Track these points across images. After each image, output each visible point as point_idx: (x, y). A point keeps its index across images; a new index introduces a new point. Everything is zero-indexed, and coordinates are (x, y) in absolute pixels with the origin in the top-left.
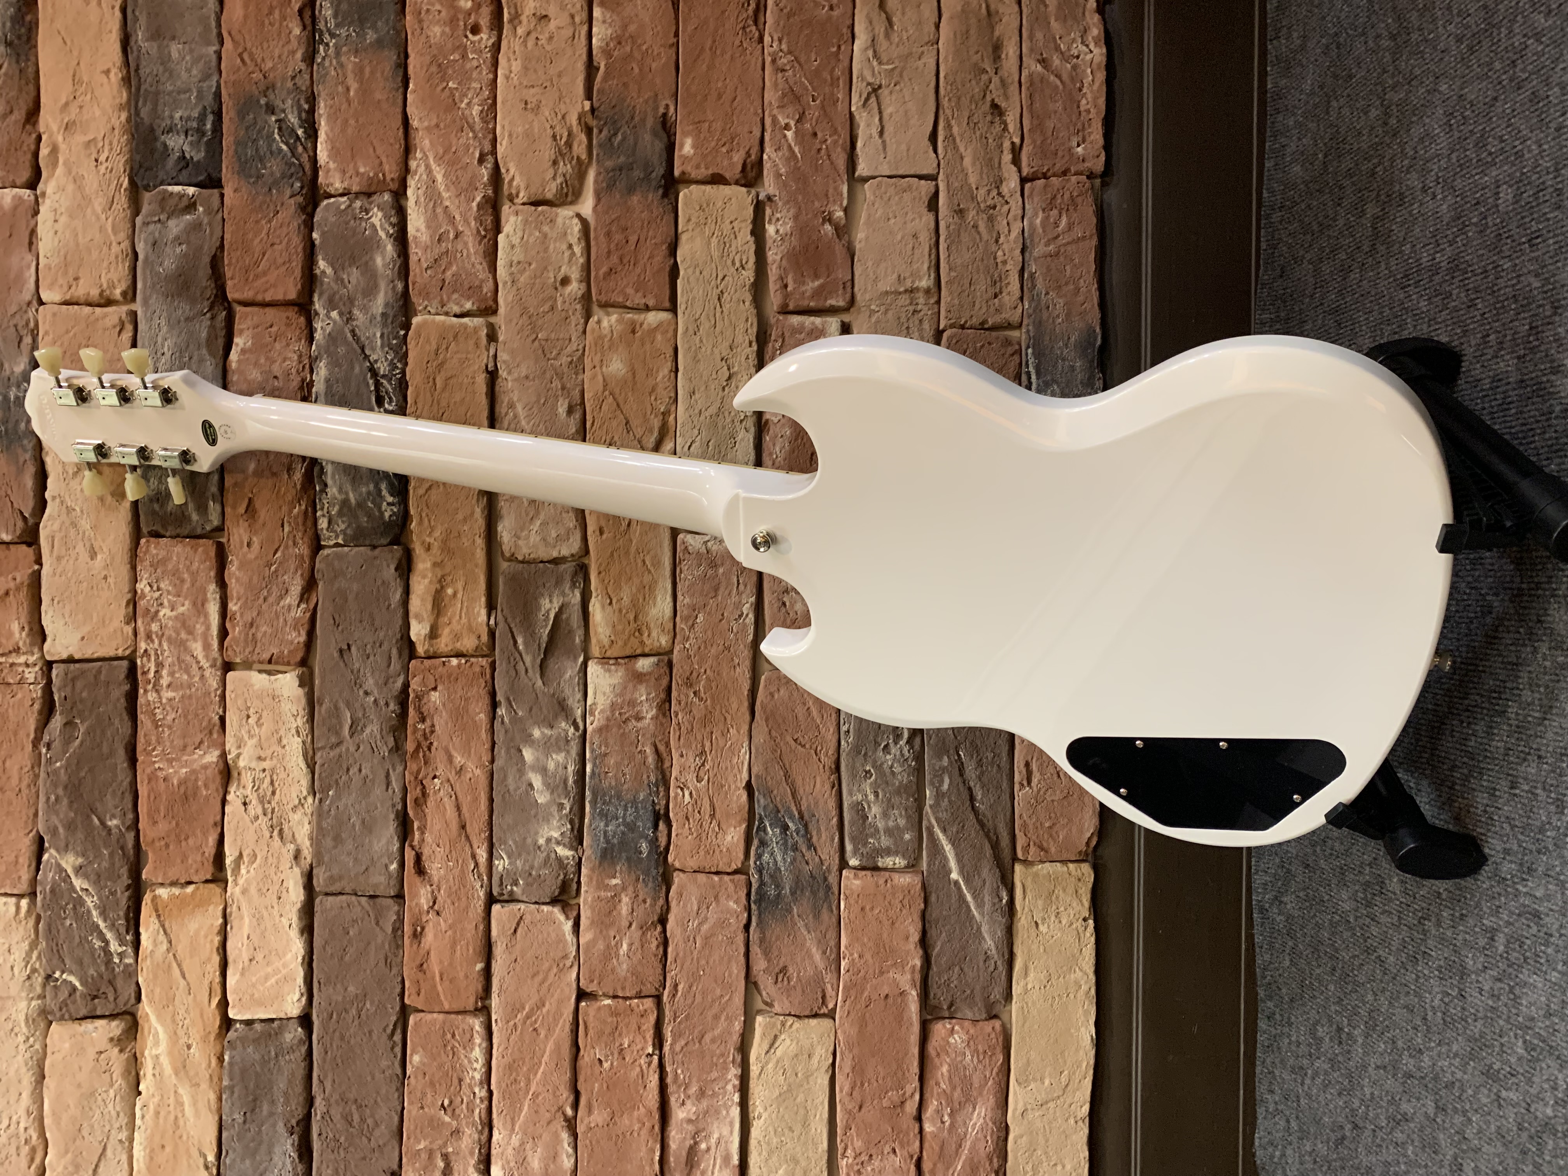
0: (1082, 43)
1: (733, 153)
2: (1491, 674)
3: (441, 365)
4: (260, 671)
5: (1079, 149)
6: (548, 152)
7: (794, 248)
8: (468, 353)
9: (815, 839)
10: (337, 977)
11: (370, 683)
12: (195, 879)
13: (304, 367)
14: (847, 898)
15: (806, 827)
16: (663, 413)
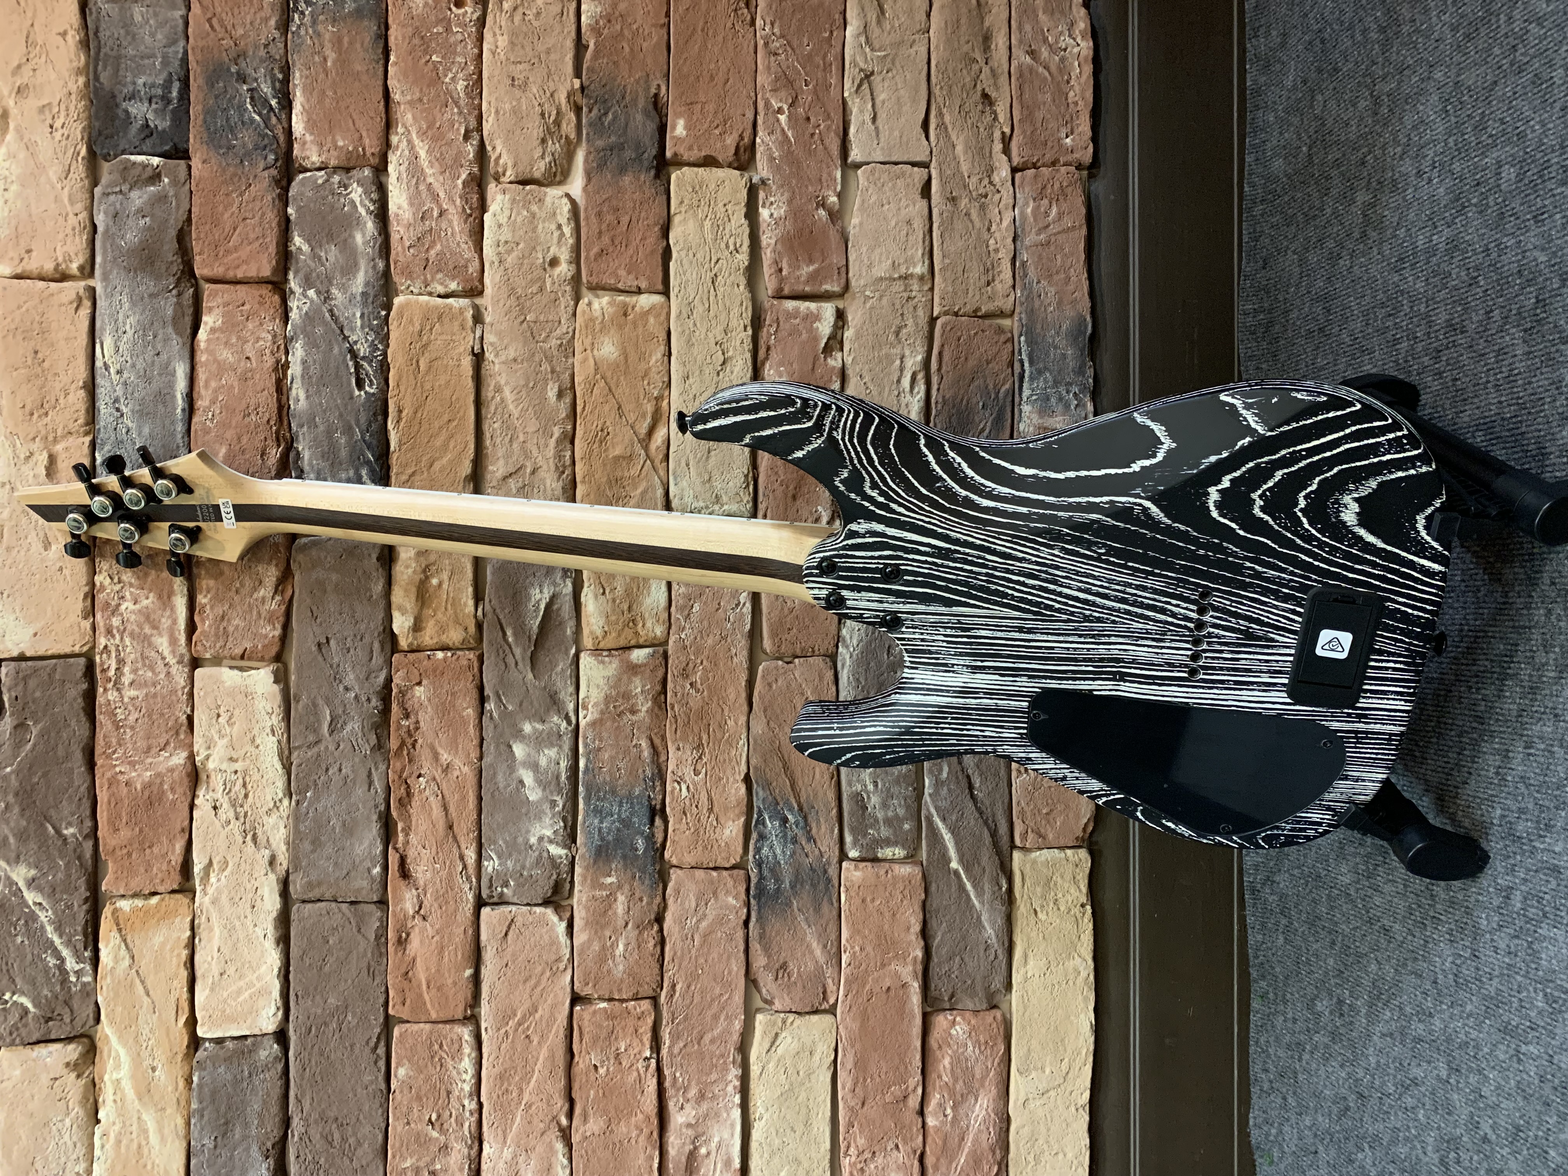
0: (1070, 36)
1: (726, 136)
3: (425, 346)
4: (231, 668)
5: (1068, 140)
6: (535, 130)
7: (788, 233)
8: (453, 334)
9: (814, 831)
10: (316, 989)
11: (350, 678)
12: (161, 889)
13: (278, 348)
14: (847, 890)
15: (806, 819)
16: (656, 398)
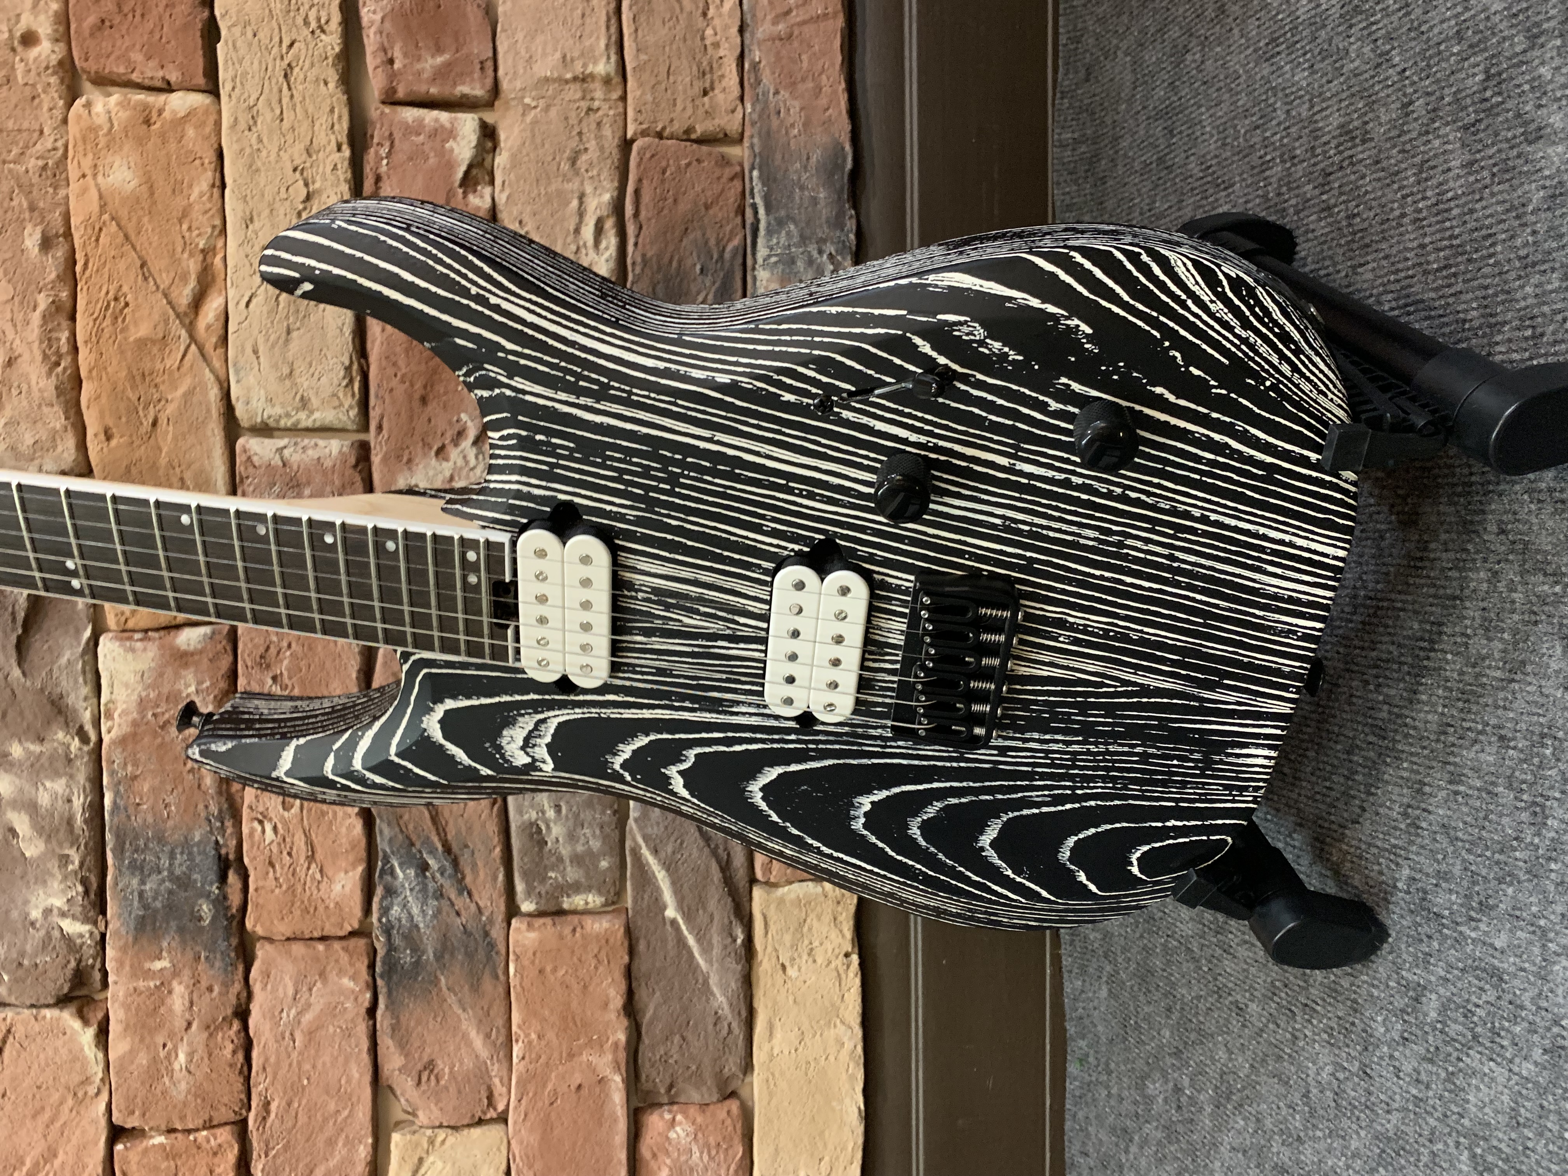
2: (1416, 612)
9: (469, 879)
14: (518, 958)
15: (455, 863)
16: (203, 251)
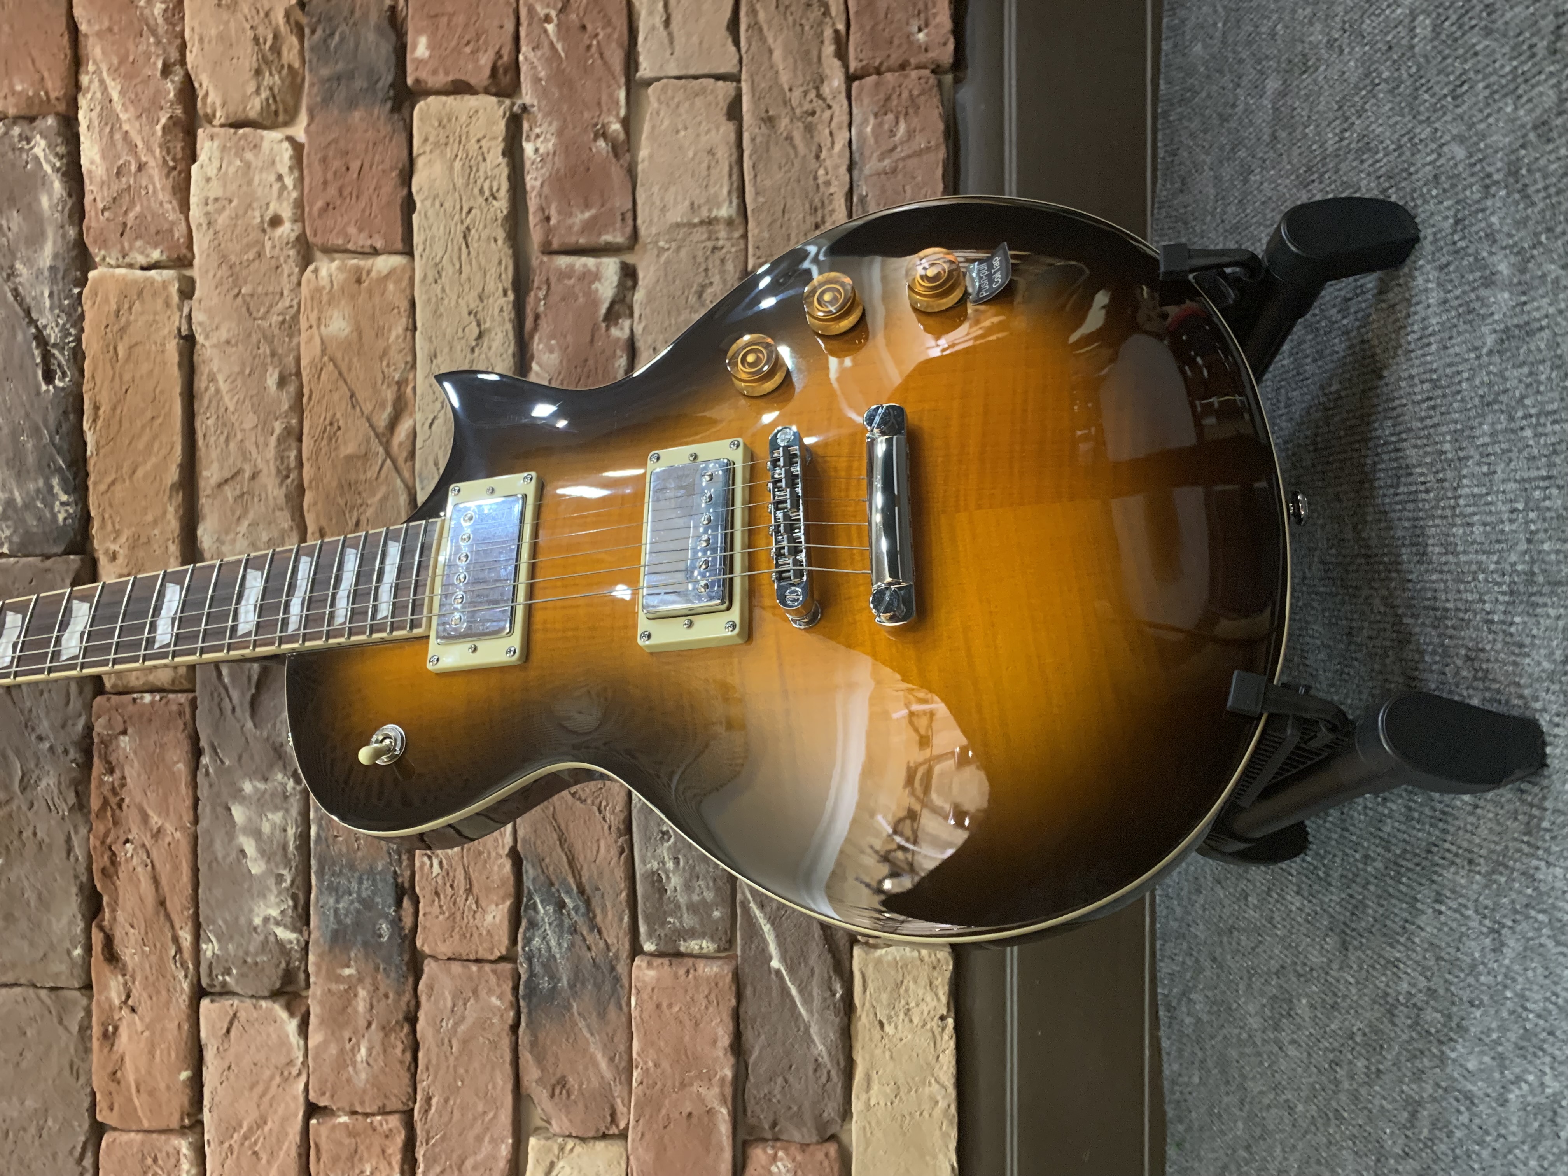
1: (480, 54)
3: (123, 330)
5: (921, 36)
6: (247, 58)
7: (558, 171)
8: (155, 313)
9: (599, 918)
11: (44, 726)
14: (638, 992)
15: (588, 903)
16: (398, 383)
